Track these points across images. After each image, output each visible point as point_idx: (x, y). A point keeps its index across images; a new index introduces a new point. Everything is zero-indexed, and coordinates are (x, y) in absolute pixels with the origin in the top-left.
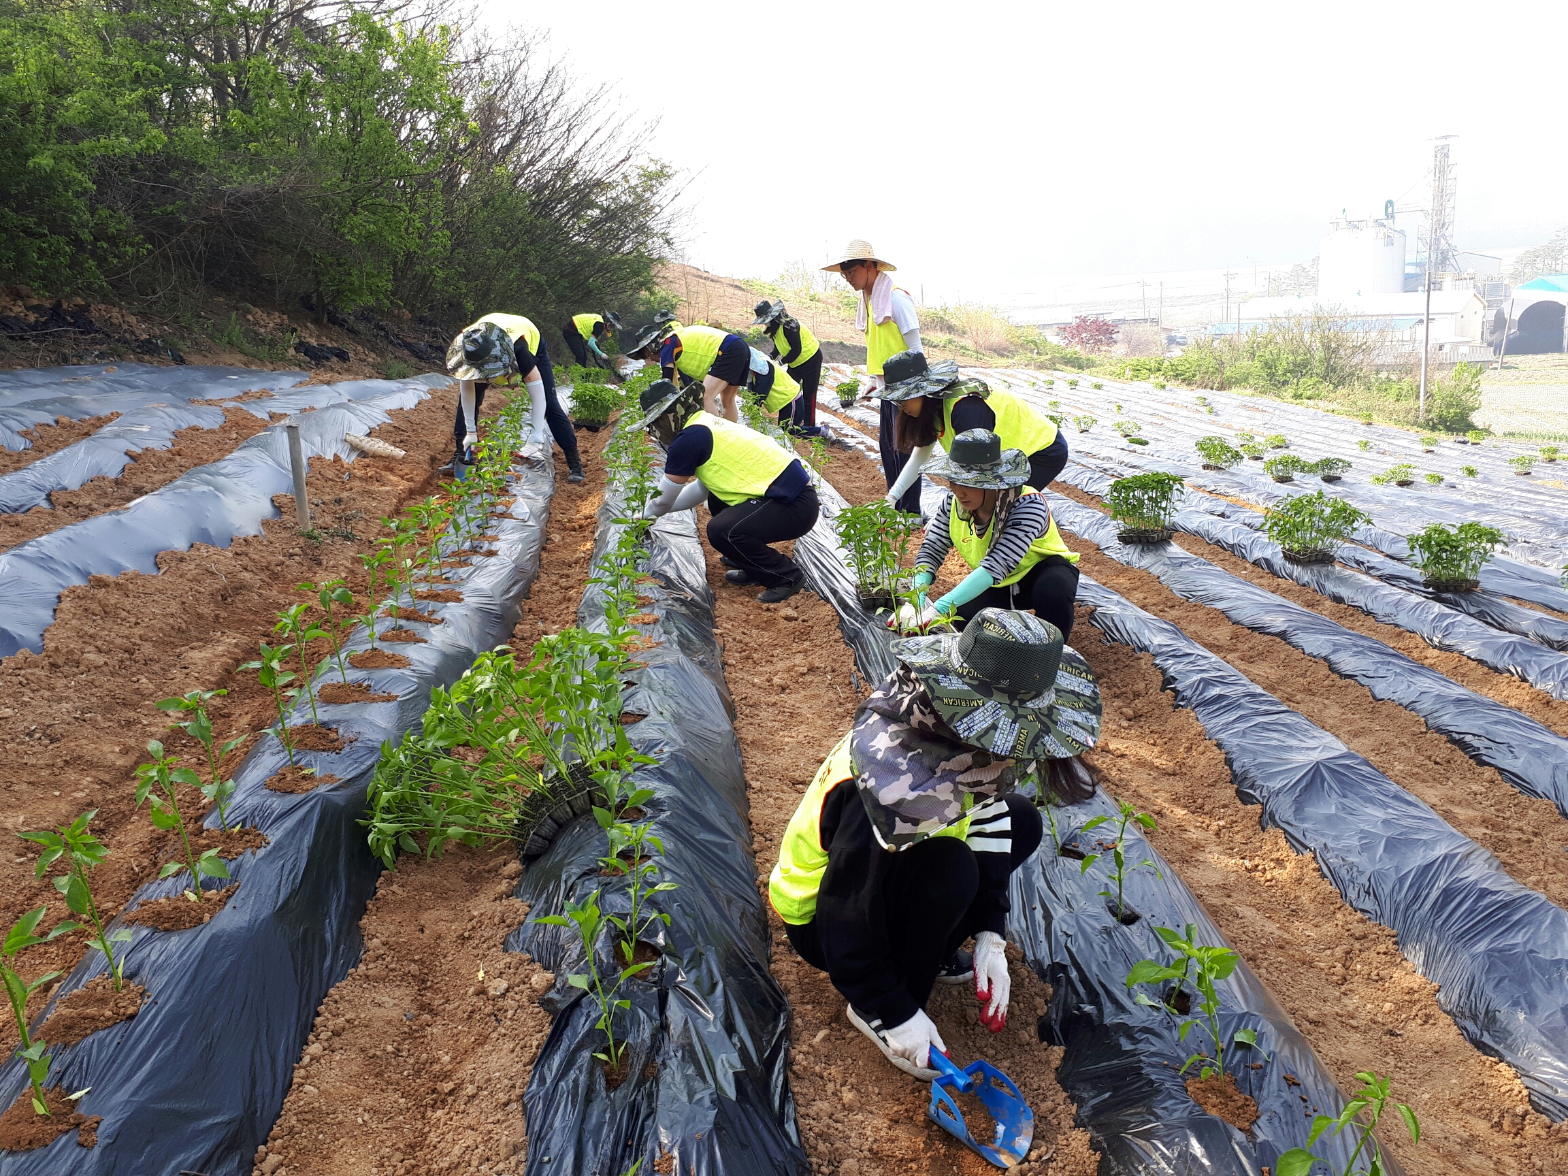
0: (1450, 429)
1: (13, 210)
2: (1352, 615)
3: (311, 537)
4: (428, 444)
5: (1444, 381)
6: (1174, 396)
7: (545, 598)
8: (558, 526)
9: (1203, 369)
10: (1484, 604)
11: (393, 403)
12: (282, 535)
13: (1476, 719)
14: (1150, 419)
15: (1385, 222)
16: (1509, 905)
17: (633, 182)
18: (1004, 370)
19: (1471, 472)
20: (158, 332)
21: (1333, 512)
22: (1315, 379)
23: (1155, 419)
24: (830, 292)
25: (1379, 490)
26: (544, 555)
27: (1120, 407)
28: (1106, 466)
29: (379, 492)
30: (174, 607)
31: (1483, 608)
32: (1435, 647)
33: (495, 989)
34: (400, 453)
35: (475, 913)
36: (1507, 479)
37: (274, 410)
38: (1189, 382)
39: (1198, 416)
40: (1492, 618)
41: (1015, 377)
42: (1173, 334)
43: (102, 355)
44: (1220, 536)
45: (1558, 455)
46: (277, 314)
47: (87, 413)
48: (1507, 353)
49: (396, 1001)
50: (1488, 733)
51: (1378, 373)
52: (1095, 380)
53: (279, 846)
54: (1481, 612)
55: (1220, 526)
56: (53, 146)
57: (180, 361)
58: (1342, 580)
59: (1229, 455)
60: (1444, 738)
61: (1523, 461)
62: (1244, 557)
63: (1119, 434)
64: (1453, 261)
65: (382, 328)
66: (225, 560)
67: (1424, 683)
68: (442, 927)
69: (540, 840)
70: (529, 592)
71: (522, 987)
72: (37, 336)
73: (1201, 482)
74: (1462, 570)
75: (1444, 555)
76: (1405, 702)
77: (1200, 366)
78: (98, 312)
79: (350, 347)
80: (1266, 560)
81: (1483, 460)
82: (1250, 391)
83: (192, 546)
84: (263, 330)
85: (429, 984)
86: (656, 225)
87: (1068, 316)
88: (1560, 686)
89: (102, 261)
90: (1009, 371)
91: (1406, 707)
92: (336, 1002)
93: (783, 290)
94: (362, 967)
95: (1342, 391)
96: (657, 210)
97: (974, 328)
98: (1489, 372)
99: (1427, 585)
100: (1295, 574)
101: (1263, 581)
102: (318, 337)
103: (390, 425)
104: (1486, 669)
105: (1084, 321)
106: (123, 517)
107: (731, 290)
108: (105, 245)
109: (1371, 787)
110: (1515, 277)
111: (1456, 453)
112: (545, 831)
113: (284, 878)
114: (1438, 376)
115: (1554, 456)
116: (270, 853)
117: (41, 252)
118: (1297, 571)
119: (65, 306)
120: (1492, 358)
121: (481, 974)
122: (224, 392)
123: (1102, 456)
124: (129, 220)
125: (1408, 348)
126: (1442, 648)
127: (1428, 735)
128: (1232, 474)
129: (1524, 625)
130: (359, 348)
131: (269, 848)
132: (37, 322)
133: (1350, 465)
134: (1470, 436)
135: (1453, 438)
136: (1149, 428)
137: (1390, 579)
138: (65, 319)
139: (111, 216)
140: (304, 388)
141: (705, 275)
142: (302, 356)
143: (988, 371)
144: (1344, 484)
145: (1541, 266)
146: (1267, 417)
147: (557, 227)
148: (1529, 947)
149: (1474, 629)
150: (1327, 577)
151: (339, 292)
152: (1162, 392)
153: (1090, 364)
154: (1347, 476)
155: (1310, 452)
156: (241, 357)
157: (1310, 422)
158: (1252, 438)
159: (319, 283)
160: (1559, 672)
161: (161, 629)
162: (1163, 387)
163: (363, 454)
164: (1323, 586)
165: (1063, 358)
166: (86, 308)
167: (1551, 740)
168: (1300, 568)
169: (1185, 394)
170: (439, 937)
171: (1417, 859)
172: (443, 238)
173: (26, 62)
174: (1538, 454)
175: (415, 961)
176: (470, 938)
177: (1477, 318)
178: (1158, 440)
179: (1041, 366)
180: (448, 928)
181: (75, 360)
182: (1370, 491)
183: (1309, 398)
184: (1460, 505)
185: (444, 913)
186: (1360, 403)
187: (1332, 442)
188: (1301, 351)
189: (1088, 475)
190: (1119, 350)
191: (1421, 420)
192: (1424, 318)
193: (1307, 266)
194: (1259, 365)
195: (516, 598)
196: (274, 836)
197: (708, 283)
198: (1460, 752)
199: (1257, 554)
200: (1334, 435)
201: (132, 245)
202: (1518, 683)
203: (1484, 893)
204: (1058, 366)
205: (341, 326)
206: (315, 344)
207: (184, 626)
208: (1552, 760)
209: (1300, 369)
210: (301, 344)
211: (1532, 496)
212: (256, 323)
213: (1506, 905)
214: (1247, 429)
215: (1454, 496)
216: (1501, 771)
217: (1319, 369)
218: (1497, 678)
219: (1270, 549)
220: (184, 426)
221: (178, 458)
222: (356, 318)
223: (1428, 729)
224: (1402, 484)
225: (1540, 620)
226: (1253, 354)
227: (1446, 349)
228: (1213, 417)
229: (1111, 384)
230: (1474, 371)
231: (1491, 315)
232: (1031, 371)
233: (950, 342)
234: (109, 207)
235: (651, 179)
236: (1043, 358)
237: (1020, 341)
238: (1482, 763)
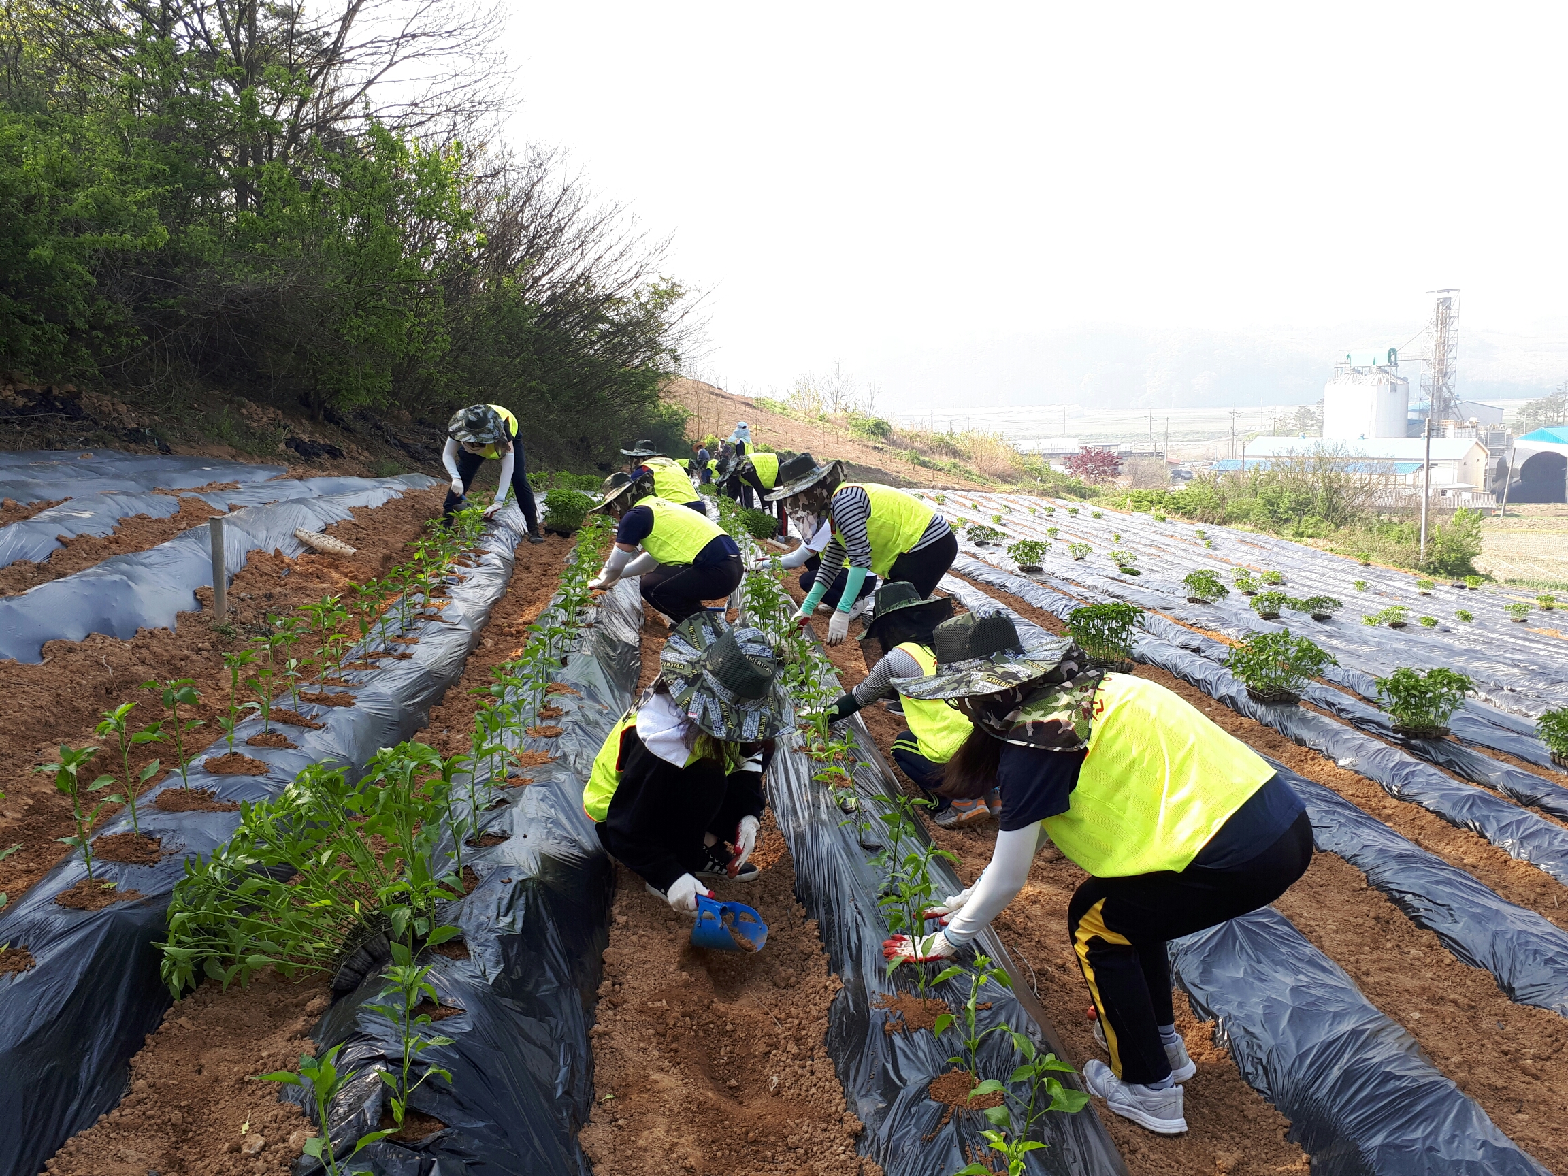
0: (1451, 573)
1: (12, 296)
2: (1313, 759)
3: (224, 632)
4: (386, 543)
5: (1445, 526)
6: (1173, 528)
7: (458, 705)
8: (496, 630)
9: (1204, 503)
10: (1453, 753)
11: (358, 501)
12: (195, 629)
13: (1417, 877)
14: (1148, 550)
15: (1389, 369)
16: (1417, 1092)
17: (644, 299)
18: (1006, 496)
19: (1466, 617)
20: (147, 421)
21: (1299, 651)
22: (1317, 518)
23: (1152, 551)
24: (840, 414)
25: (1369, 630)
26: (471, 660)
27: (1118, 537)
28: (1086, 594)
29: (315, 589)
30: (46, 699)
31: (1452, 757)
32: (1394, 796)
33: (250, 1146)
34: (350, 550)
35: (264, 1054)
36: (1503, 626)
37: (234, 502)
38: (1189, 515)
39: (1196, 549)
40: (1461, 768)
41: (1017, 503)
42: (1180, 468)
43: (86, 442)
44: (1187, 671)
45: (1555, 604)
46: (272, 409)
47: (37, 498)
48: (1509, 500)
49: (142, 1156)
50: (1428, 893)
51: (1379, 515)
52: (1096, 509)
53: (46, 969)
54: (1450, 761)
55: (1187, 660)
56: (55, 236)
57: (166, 450)
58: (1304, 721)
59: (1215, 589)
60: (1384, 896)
61: (1519, 609)
62: (1210, 694)
63: (1114, 564)
64: (1455, 410)
65: (380, 428)
66: (123, 651)
67: (1368, 835)
68: (223, 1068)
69: (352, 974)
70: (442, 698)
71: (280, 1145)
72: (23, 420)
73: (1182, 614)
74: (1432, 717)
75: (1413, 701)
76: (1348, 854)
77: (1200, 500)
78: (89, 399)
79: (343, 444)
80: (1231, 697)
81: (1480, 605)
82: (1249, 527)
83: (88, 636)
84: (255, 424)
85: (190, 1134)
86: (665, 341)
87: (1073, 446)
88: (1518, 844)
89: (96, 351)
90: (1012, 497)
91: (1348, 861)
92: (71, 1154)
93: (794, 409)
94: (115, 1113)
95: (1344, 530)
96: (666, 327)
97: (979, 454)
98: (1488, 519)
99: (1396, 731)
100: (1259, 713)
101: (1227, 719)
102: (312, 433)
103: (349, 522)
104: (1444, 823)
105: (1089, 452)
106: (13, 604)
107: (743, 408)
108: (100, 335)
109: (1284, 950)
110: (1517, 427)
111: (1453, 597)
112: (357, 964)
113: (40, 1007)
114: (1439, 520)
115: (1551, 605)
116: (32, 977)
117: (36, 340)
118: (1261, 710)
119: (55, 392)
120: (1494, 505)
121: (246, 1127)
122: (187, 483)
123: (1088, 583)
124: (128, 312)
125: (1408, 492)
126: (1402, 798)
127: (1368, 892)
128: (1217, 608)
129: (1493, 777)
130: (353, 446)
131: (32, 972)
132: (25, 406)
133: (1340, 605)
134: (1468, 581)
135: (1450, 582)
136: (1146, 559)
137: (1359, 723)
138: (53, 404)
139: (110, 307)
140: (275, 482)
141: (717, 391)
142: (292, 451)
143: (991, 496)
144: (1334, 623)
145: (1543, 418)
146: (1265, 554)
147: (567, 339)
148: (1428, 1143)
149: (1435, 780)
150: (1290, 718)
151: (338, 391)
152: (1162, 524)
153: (1095, 494)
154: (1338, 615)
155: (1306, 589)
156: (230, 449)
157: (1309, 560)
158: (1248, 574)
159: (317, 381)
160: (1518, 828)
161: (25, 723)
162: (1163, 519)
163: (311, 549)
164: (1286, 727)
165: (1067, 486)
166: (77, 395)
167: (1494, 904)
168: (1263, 708)
169: (1185, 528)
170: (217, 1080)
171: (1321, 1035)
172: (443, 341)
173: (35, 156)
174: (1535, 601)
175: (180, 1108)
176: (250, 1082)
177: (1481, 465)
178: (1154, 571)
179: (1044, 494)
180: (229, 1070)
181: (58, 445)
182: (1359, 631)
183: (1309, 537)
184: (1451, 651)
185: (231, 1052)
186: (1360, 543)
187: (1329, 581)
188: (1303, 490)
189: (1064, 602)
190: (1123, 482)
191: (1422, 563)
192: (1425, 462)
193: (1313, 408)
194: (1262, 502)
195: (423, 705)
196: (42, 959)
197: (720, 399)
198: (1400, 913)
199: (1223, 691)
200: (1331, 574)
201: (127, 335)
202: (1475, 839)
203: (1389, 1077)
204: (1061, 494)
205: (337, 423)
206: (307, 440)
207: (52, 720)
208: (1492, 927)
209: (1302, 507)
210: (292, 439)
211: (1527, 644)
212: (250, 417)
213: (1410, 1093)
214: (1245, 564)
215: (1447, 640)
216: (1440, 935)
217: (1320, 507)
218: (1453, 832)
219: (1234, 686)
220: (132, 514)
221: (114, 546)
222: (355, 417)
223: (1369, 886)
224: (1396, 626)
225: (1508, 773)
226: (1256, 491)
227: (1449, 494)
228: (1211, 552)
229: (1112, 514)
230: (1474, 517)
231: (1494, 462)
232: (1033, 498)
233: (955, 466)
234: (108, 298)
235: (661, 297)
236: (1045, 486)
237: (1024, 468)
238: (1422, 926)
